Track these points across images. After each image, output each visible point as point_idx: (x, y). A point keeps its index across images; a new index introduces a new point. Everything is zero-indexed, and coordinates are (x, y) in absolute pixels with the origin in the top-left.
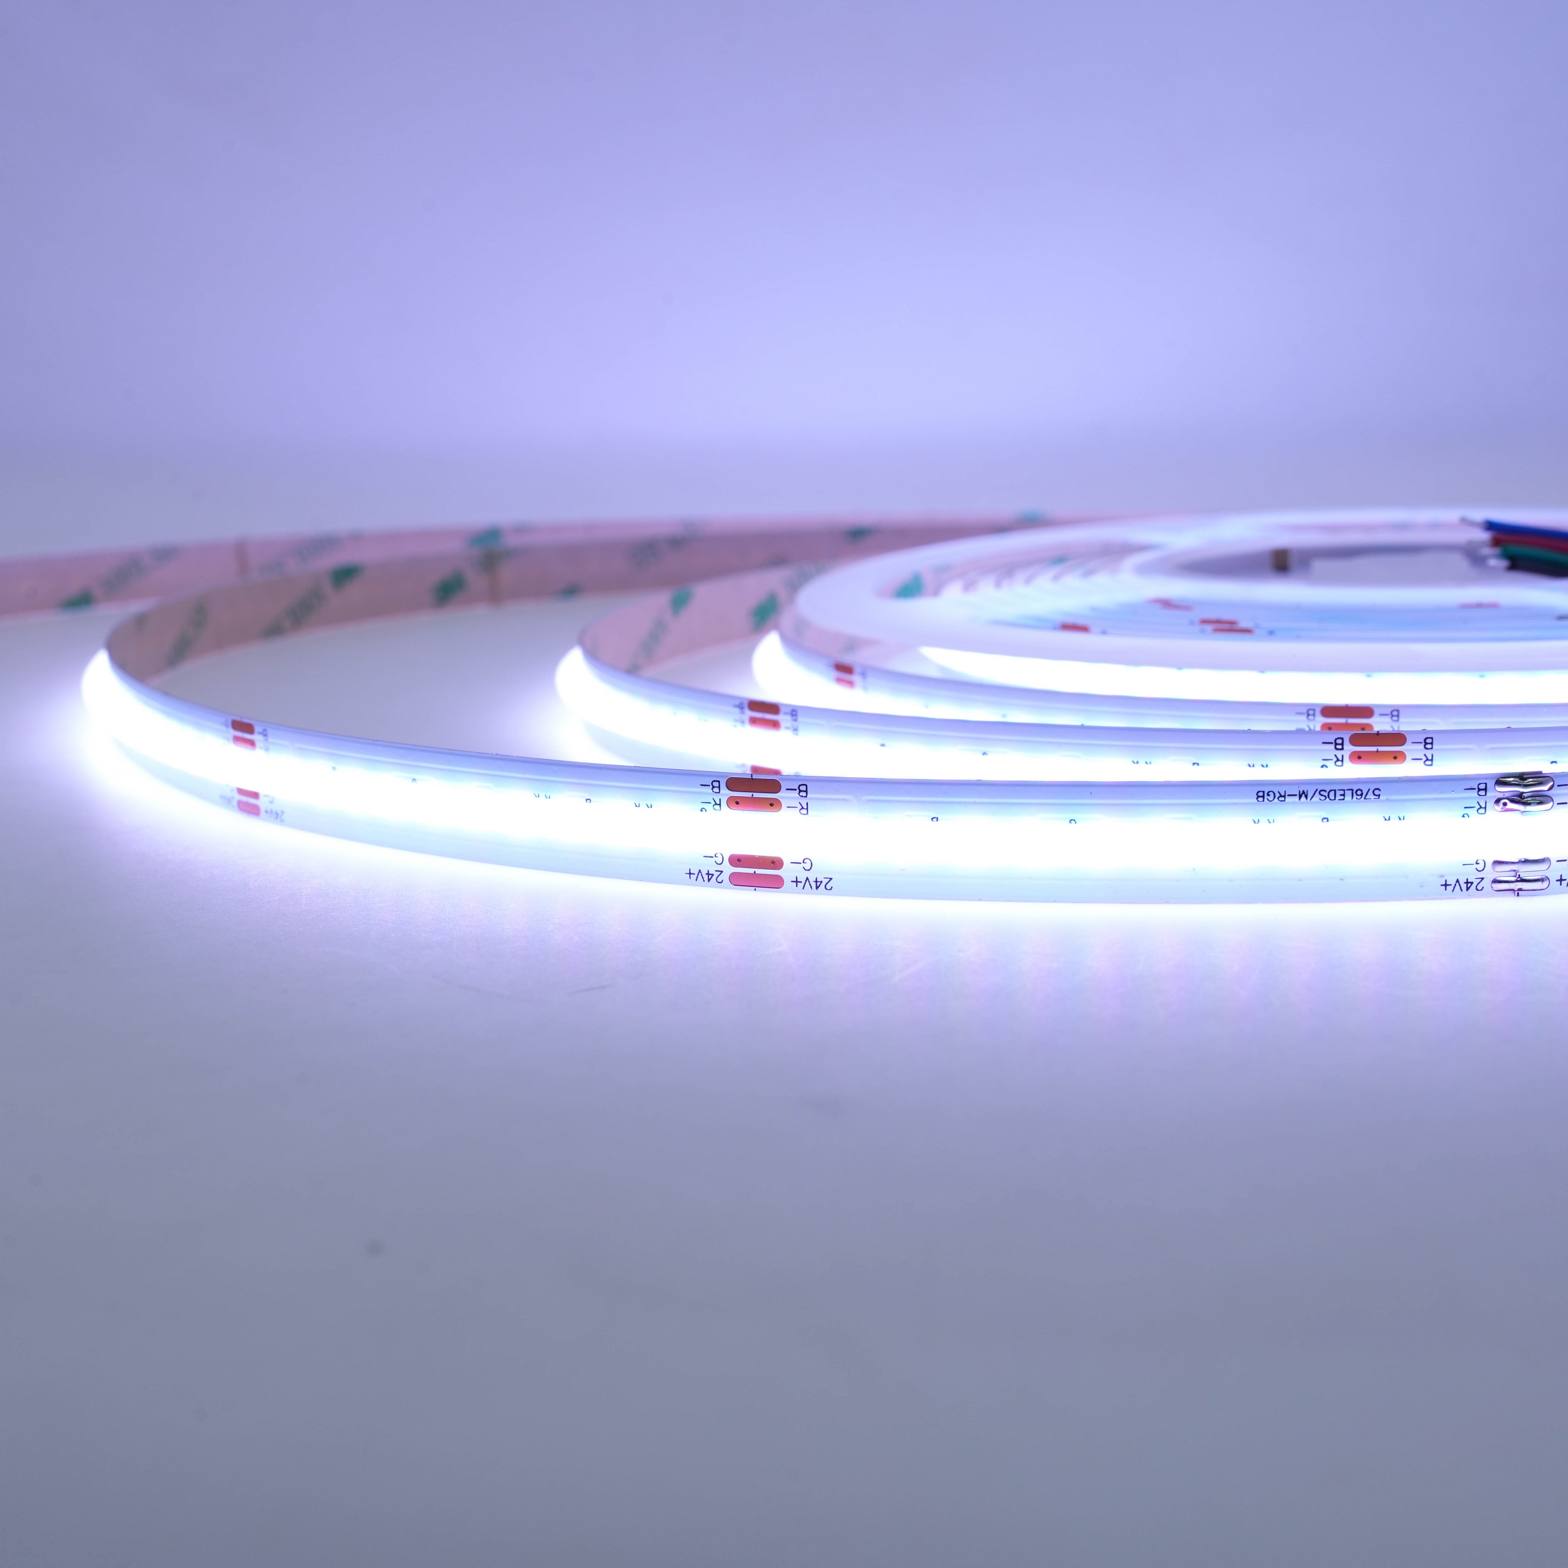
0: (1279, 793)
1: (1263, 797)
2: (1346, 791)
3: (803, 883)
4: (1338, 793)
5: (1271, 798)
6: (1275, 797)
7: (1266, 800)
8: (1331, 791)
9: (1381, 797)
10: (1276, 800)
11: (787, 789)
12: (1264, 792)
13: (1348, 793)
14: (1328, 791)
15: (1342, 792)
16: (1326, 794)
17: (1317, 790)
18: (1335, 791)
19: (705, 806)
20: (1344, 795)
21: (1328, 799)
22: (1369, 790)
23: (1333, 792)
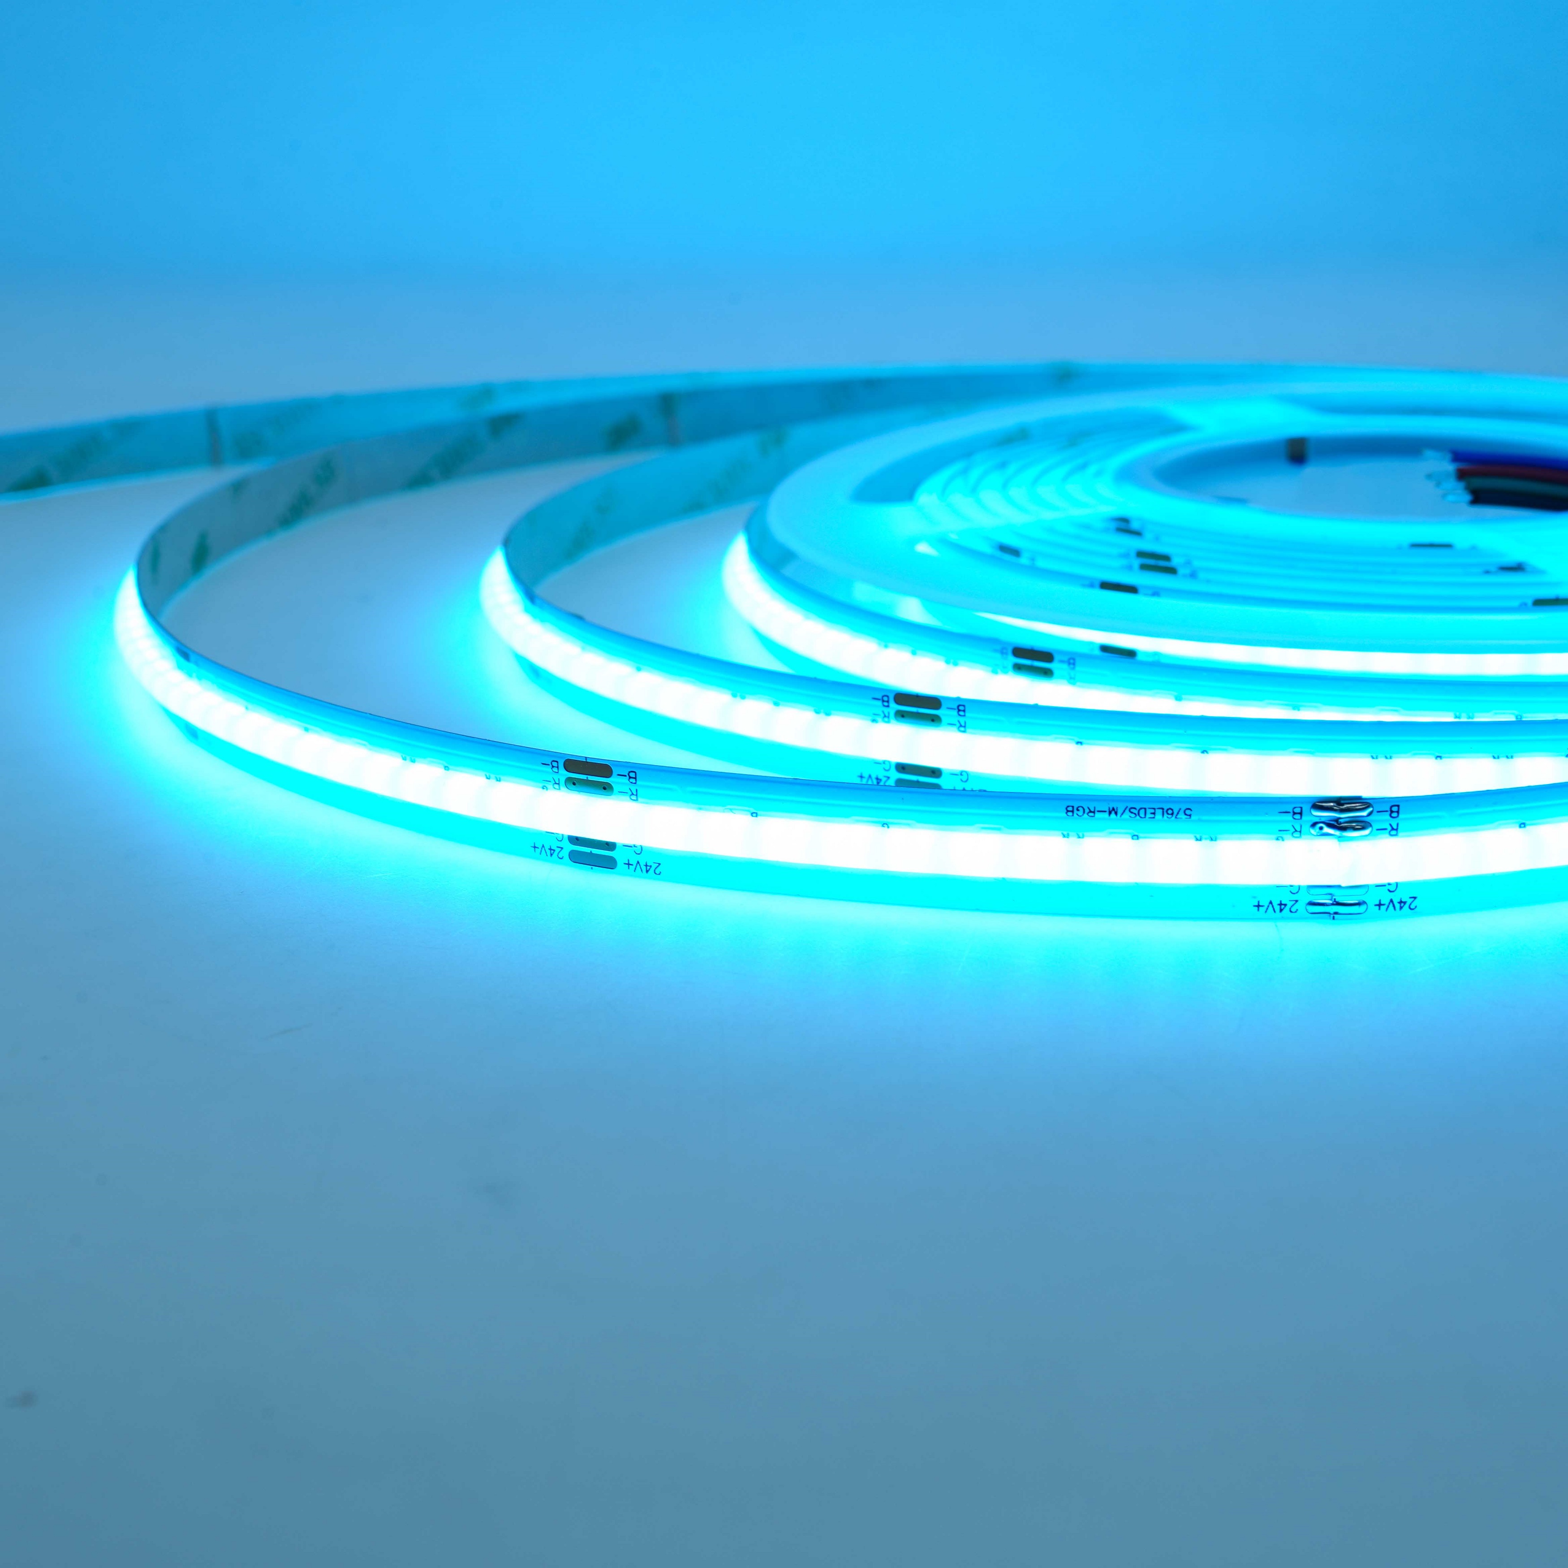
0: (1089, 808)
1: (1073, 811)
2: (1157, 810)
3: (634, 866)
4: (1149, 811)
5: (1080, 813)
6: (1084, 812)
7: (1075, 815)
8: (1141, 808)
9: (1193, 818)
10: (1086, 815)
11: (618, 775)
12: (1073, 807)
13: (1159, 812)
14: (1138, 809)
15: (1153, 811)
16: (1136, 812)
17: (1127, 807)
18: (1145, 809)
19: (546, 784)
20: (1154, 813)
21: (1138, 817)
22: (1180, 809)
23: (1143, 810)
